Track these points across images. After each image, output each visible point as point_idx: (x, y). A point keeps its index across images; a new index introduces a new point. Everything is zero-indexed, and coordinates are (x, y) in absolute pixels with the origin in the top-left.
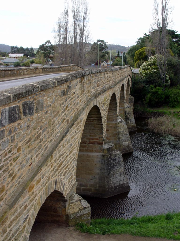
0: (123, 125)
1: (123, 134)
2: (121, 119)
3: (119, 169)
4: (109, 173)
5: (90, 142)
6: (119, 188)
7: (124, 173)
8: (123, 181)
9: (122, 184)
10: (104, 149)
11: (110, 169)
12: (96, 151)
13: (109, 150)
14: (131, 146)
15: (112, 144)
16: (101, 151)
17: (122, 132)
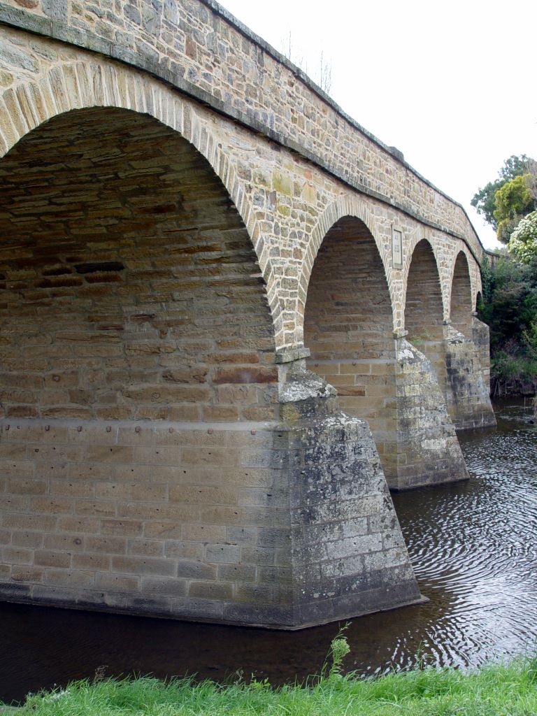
0: (422, 374)
1: (423, 408)
2: (414, 349)
3: (359, 498)
4: (309, 516)
5: (219, 373)
6: (363, 587)
7: (387, 522)
8: (381, 555)
9: (380, 571)
10: (283, 404)
11: (314, 494)
12: (250, 416)
13: (309, 407)
14: (458, 458)
15: (325, 385)
16: (272, 411)
17: (417, 401)
